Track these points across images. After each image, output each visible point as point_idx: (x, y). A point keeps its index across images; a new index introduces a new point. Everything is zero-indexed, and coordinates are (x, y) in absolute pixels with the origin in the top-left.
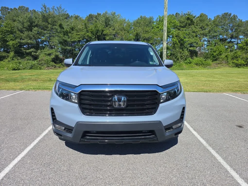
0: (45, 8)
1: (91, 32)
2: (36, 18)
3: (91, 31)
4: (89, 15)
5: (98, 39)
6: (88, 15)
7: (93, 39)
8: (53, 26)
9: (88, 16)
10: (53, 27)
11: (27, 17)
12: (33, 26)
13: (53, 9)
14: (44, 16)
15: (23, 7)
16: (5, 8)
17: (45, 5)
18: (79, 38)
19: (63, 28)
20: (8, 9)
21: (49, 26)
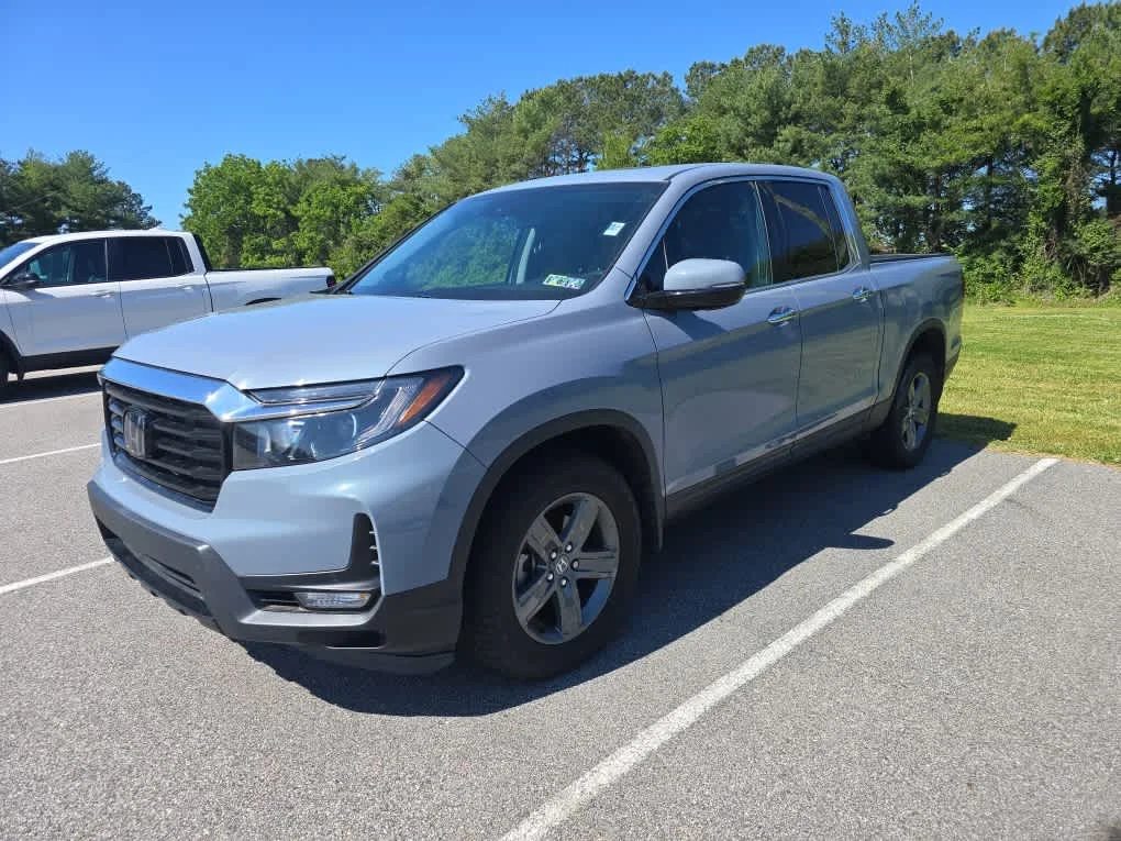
0: (844, 31)
1: (1052, 104)
2: (800, 85)
3: (1048, 98)
4: (1072, 15)
5: (1084, 138)
6: (1064, 16)
7: (1055, 140)
8: (863, 105)
9: (1062, 20)
10: (864, 111)
11: (761, 87)
12: (780, 123)
13: (881, 25)
14: (831, 71)
15: (764, 47)
16: (704, 66)
17: (844, 21)
18: (975, 146)
19: (906, 110)
20: (712, 67)
21: (850, 109)
